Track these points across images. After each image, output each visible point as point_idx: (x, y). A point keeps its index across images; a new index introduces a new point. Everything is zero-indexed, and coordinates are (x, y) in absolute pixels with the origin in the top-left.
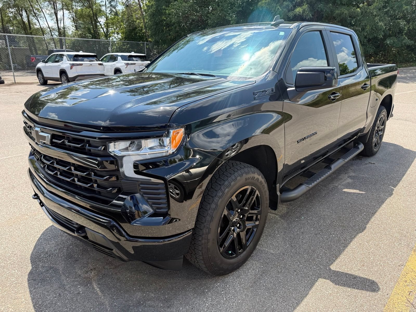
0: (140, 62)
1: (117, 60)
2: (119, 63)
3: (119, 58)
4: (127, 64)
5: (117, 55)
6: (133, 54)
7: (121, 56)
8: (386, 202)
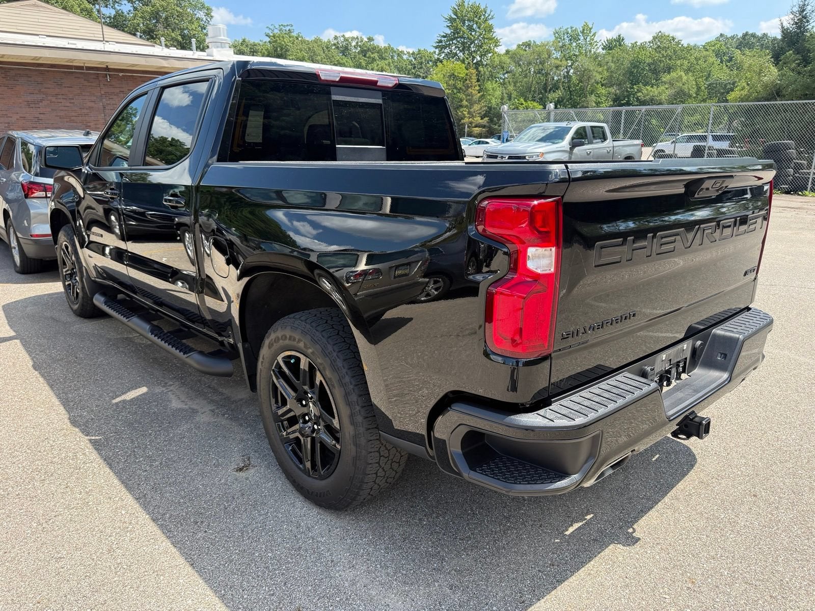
8: (62, 408)
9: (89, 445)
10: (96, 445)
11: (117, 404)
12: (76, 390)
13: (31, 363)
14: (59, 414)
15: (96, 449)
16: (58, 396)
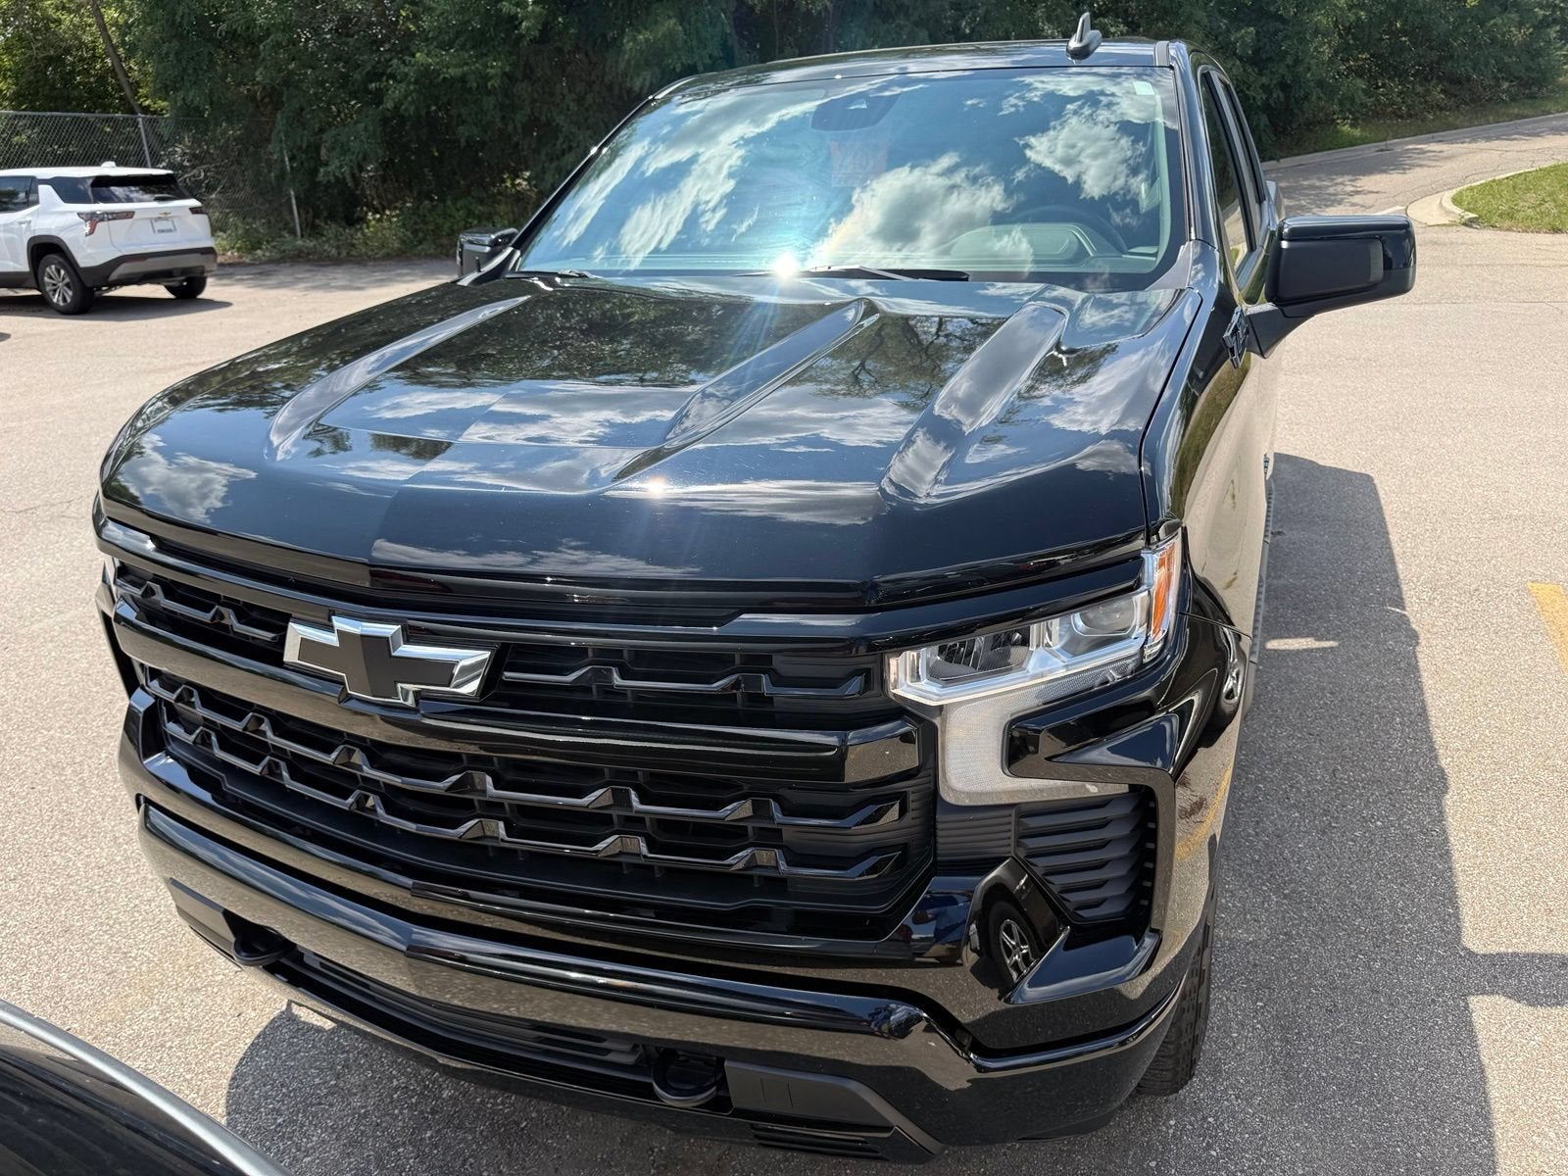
0: (155, 204)
1: (36, 202)
2: (44, 213)
3: (46, 192)
4: (93, 219)
5: (33, 179)
6: (109, 169)
7: (57, 184)
8: (1421, 664)
9: (1407, 602)
10: (1399, 602)
11: (1334, 639)
12: (1383, 687)
13: (1449, 800)
14: (1428, 657)
15: (1402, 599)
16: (1420, 688)
